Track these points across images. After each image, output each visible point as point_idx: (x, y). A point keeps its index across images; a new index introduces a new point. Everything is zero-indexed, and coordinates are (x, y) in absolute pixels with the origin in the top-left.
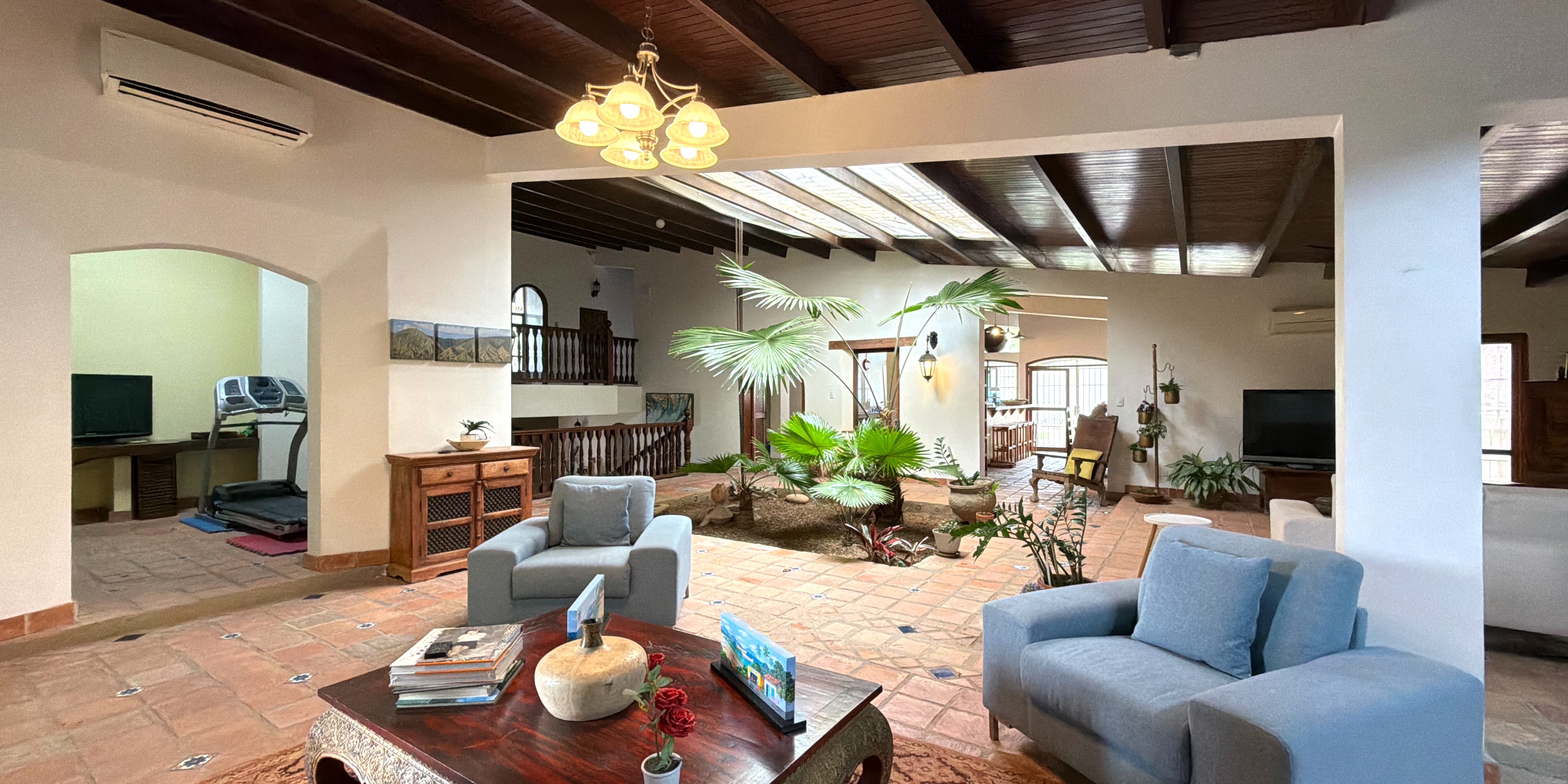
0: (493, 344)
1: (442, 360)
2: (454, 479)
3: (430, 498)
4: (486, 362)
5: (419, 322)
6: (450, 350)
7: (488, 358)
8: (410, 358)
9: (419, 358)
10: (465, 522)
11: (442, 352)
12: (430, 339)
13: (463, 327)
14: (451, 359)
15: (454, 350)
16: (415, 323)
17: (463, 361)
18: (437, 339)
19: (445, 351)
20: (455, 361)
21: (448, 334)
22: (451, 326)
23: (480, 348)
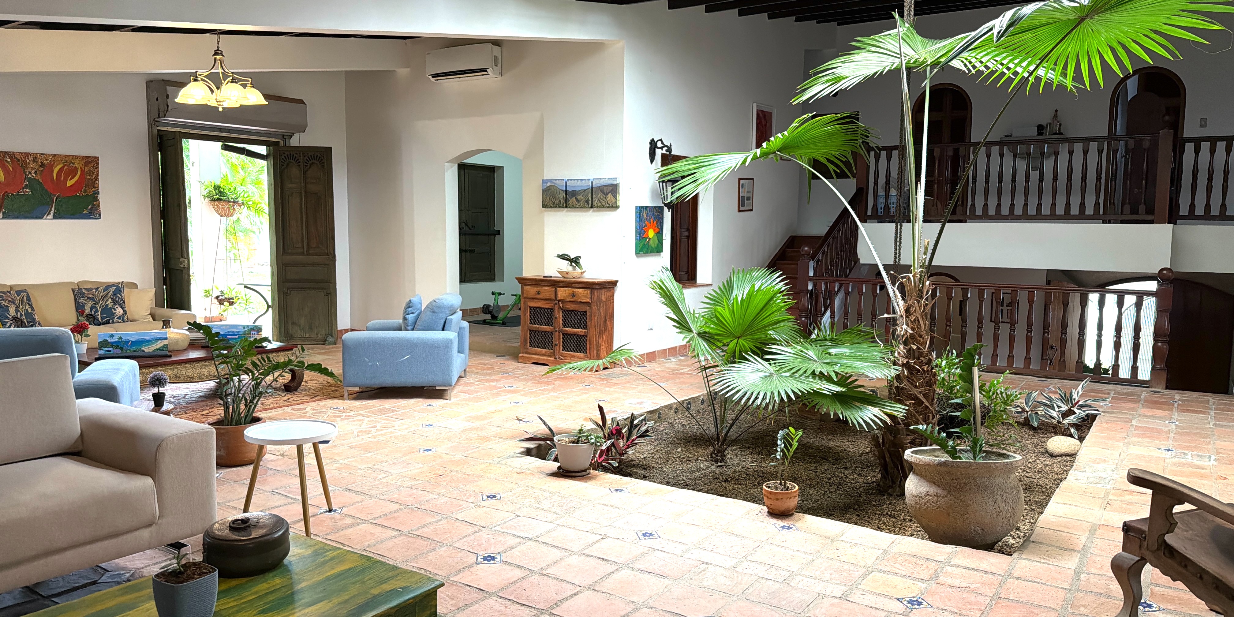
0: (603, 192)
1: (569, 208)
2: (541, 296)
3: (530, 307)
4: (598, 207)
5: (556, 180)
6: (574, 199)
7: (599, 204)
8: (551, 207)
9: (555, 207)
10: (549, 330)
11: (569, 201)
12: (562, 192)
13: (582, 180)
14: (575, 206)
15: (577, 199)
16: (554, 181)
17: (582, 208)
18: (566, 191)
19: (571, 201)
20: (577, 208)
21: (572, 187)
22: (574, 180)
23: (594, 196)
